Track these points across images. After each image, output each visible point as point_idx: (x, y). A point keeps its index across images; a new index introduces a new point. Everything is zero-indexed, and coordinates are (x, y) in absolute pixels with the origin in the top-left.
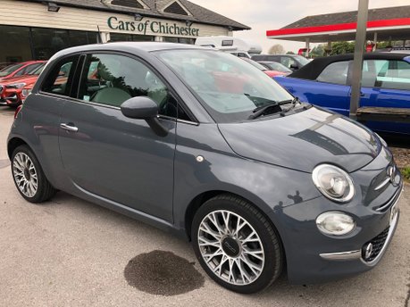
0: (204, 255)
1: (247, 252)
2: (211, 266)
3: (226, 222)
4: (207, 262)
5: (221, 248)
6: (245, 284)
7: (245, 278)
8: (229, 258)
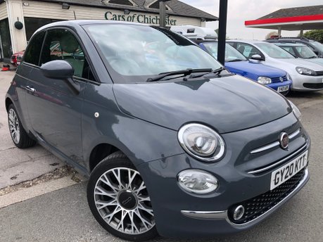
0: (104, 217)
1: (143, 199)
2: (113, 225)
3: (118, 178)
4: (108, 223)
5: (118, 205)
6: (148, 230)
7: (147, 225)
8: (128, 211)
